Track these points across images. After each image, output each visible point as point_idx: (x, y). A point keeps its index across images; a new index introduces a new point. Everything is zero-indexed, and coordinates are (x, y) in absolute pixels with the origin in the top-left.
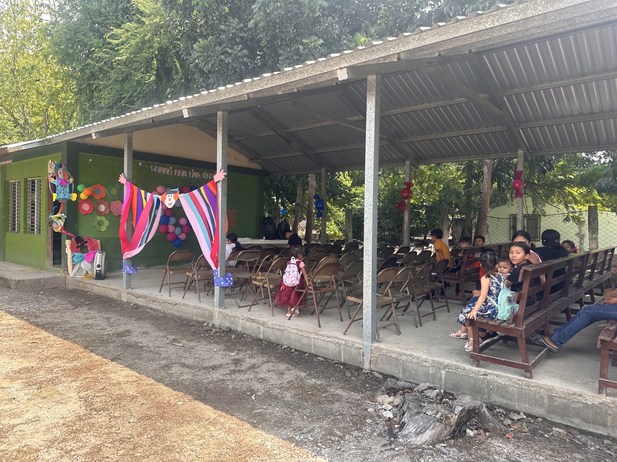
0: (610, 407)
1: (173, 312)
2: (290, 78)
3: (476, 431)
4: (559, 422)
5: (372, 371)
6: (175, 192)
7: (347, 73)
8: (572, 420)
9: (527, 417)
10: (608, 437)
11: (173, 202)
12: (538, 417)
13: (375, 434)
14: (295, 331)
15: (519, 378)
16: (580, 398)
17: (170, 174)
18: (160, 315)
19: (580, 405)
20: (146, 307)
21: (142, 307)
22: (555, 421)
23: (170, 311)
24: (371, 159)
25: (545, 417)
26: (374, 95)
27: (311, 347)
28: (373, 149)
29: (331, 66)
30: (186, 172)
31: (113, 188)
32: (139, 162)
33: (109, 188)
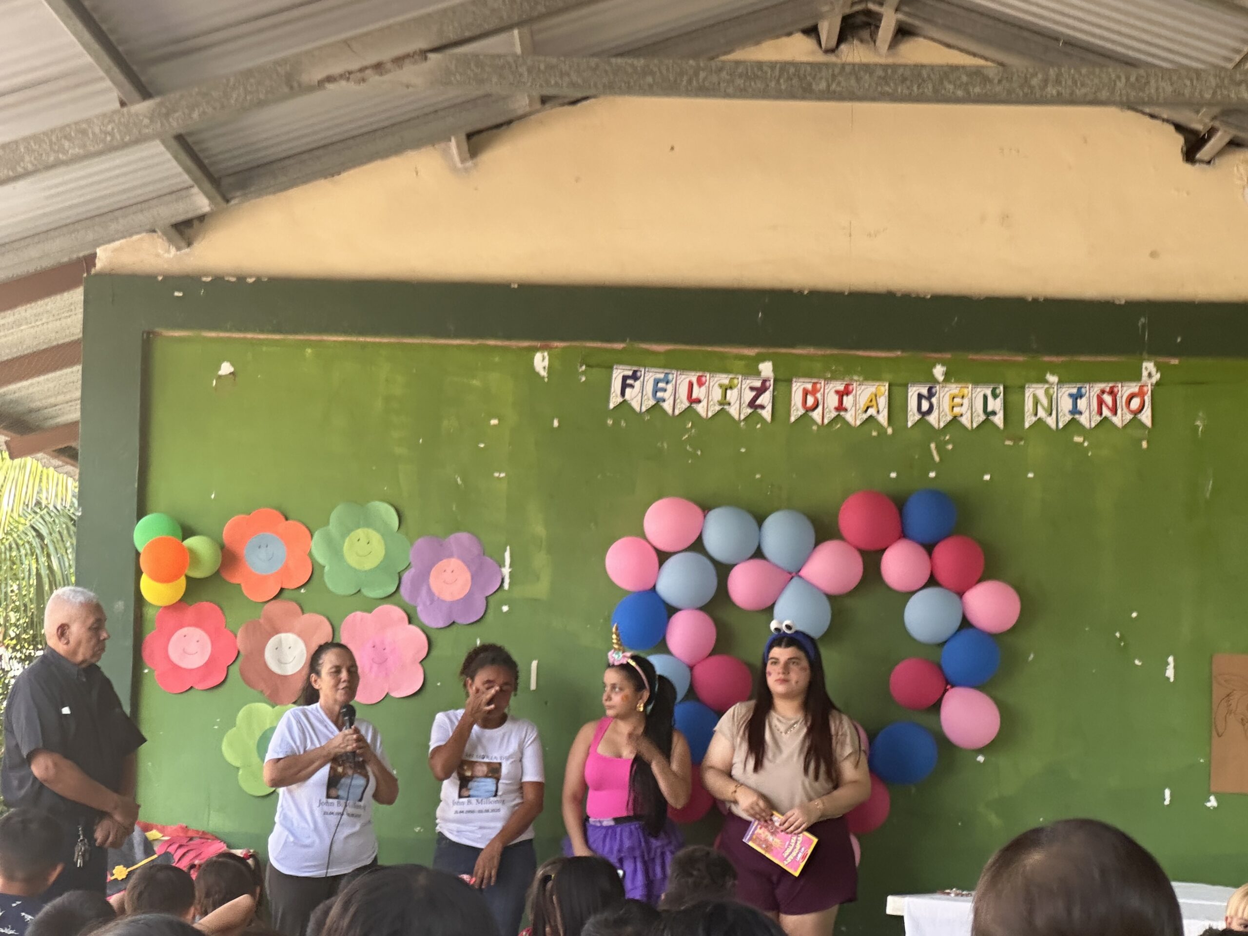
17: (755, 417)
30: (884, 388)
31: (359, 528)
32: (536, 349)
33: (333, 527)
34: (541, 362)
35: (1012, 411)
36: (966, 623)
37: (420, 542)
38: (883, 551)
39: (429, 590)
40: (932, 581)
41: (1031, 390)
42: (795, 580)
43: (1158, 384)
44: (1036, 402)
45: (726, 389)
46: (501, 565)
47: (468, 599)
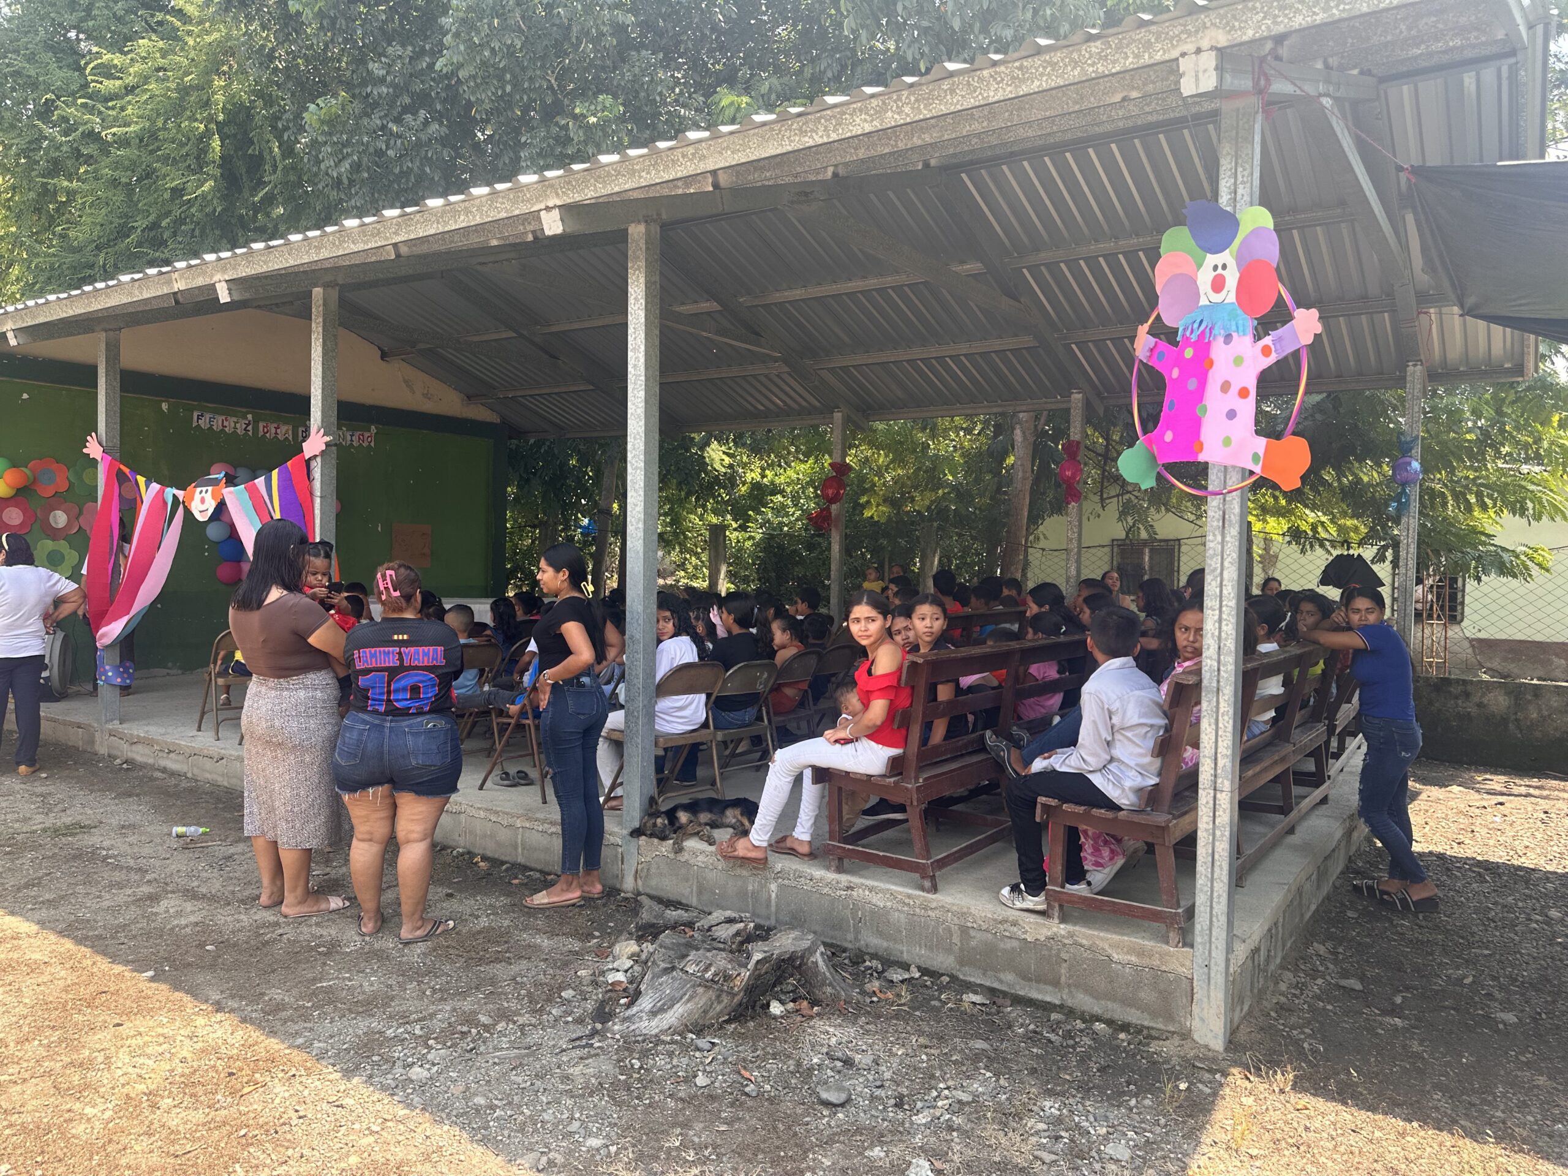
0: (1065, 945)
1: (215, 777)
2: (446, 223)
3: (791, 1006)
4: (978, 981)
5: (639, 894)
6: (215, 483)
7: (562, 220)
8: (1002, 976)
9: (923, 975)
10: (1060, 1008)
11: (211, 505)
12: (943, 975)
13: (570, 1019)
14: (482, 814)
15: (910, 891)
16: (1015, 929)
17: (246, 434)
18: (184, 784)
19: (1015, 944)
20: (153, 768)
21: (143, 766)
22: (972, 979)
23: (208, 776)
24: (639, 416)
25: (954, 972)
26: (643, 270)
27: (516, 848)
28: (642, 394)
29: (528, 201)
30: (291, 428)
31: (89, 468)
32: (162, 401)
33: (79, 467)
34: (165, 406)
43: (376, 433)
44: (340, 437)
45: (236, 423)
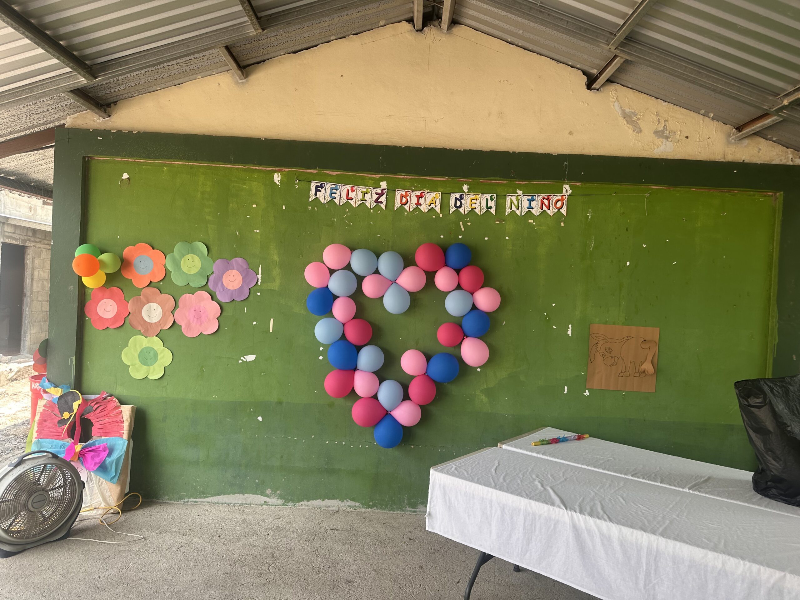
17: (378, 207)
30: (439, 195)
31: (188, 254)
32: (275, 172)
33: (176, 253)
34: (277, 178)
35: (500, 207)
36: (474, 307)
37: (218, 262)
38: (436, 271)
39: (222, 284)
40: (459, 287)
41: (509, 196)
42: (394, 284)
43: (570, 195)
44: (512, 203)
45: (364, 193)
46: (257, 273)
47: (241, 290)
